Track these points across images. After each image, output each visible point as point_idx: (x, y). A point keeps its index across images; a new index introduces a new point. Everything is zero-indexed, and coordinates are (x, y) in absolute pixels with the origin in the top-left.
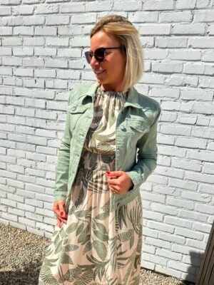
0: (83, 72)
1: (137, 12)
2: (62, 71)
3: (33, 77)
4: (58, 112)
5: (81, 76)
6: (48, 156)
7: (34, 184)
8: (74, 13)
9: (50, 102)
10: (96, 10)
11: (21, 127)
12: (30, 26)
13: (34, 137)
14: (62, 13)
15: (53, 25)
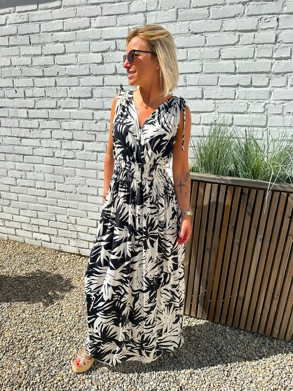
0: (57, 79)
1: (98, 18)
2: (38, 79)
3: (13, 87)
4: (39, 120)
5: (56, 83)
6: (35, 165)
7: (26, 194)
8: (43, 21)
9: (31, 110)
10: (61, 17)
11: (8, 138)
12: (5, 36)
13: (21, 147)
14: (32, 22)
15: (26, 34)
